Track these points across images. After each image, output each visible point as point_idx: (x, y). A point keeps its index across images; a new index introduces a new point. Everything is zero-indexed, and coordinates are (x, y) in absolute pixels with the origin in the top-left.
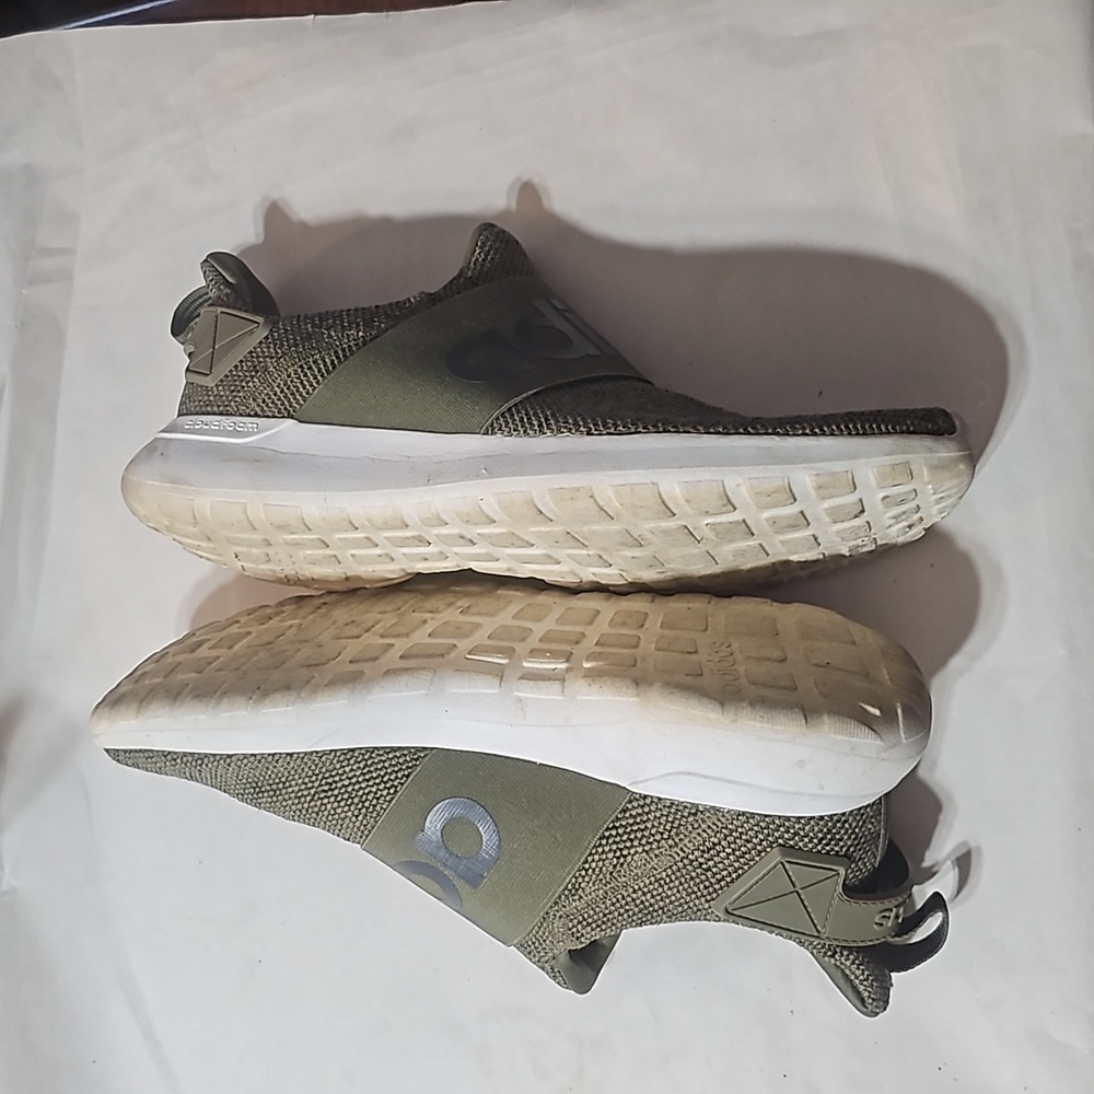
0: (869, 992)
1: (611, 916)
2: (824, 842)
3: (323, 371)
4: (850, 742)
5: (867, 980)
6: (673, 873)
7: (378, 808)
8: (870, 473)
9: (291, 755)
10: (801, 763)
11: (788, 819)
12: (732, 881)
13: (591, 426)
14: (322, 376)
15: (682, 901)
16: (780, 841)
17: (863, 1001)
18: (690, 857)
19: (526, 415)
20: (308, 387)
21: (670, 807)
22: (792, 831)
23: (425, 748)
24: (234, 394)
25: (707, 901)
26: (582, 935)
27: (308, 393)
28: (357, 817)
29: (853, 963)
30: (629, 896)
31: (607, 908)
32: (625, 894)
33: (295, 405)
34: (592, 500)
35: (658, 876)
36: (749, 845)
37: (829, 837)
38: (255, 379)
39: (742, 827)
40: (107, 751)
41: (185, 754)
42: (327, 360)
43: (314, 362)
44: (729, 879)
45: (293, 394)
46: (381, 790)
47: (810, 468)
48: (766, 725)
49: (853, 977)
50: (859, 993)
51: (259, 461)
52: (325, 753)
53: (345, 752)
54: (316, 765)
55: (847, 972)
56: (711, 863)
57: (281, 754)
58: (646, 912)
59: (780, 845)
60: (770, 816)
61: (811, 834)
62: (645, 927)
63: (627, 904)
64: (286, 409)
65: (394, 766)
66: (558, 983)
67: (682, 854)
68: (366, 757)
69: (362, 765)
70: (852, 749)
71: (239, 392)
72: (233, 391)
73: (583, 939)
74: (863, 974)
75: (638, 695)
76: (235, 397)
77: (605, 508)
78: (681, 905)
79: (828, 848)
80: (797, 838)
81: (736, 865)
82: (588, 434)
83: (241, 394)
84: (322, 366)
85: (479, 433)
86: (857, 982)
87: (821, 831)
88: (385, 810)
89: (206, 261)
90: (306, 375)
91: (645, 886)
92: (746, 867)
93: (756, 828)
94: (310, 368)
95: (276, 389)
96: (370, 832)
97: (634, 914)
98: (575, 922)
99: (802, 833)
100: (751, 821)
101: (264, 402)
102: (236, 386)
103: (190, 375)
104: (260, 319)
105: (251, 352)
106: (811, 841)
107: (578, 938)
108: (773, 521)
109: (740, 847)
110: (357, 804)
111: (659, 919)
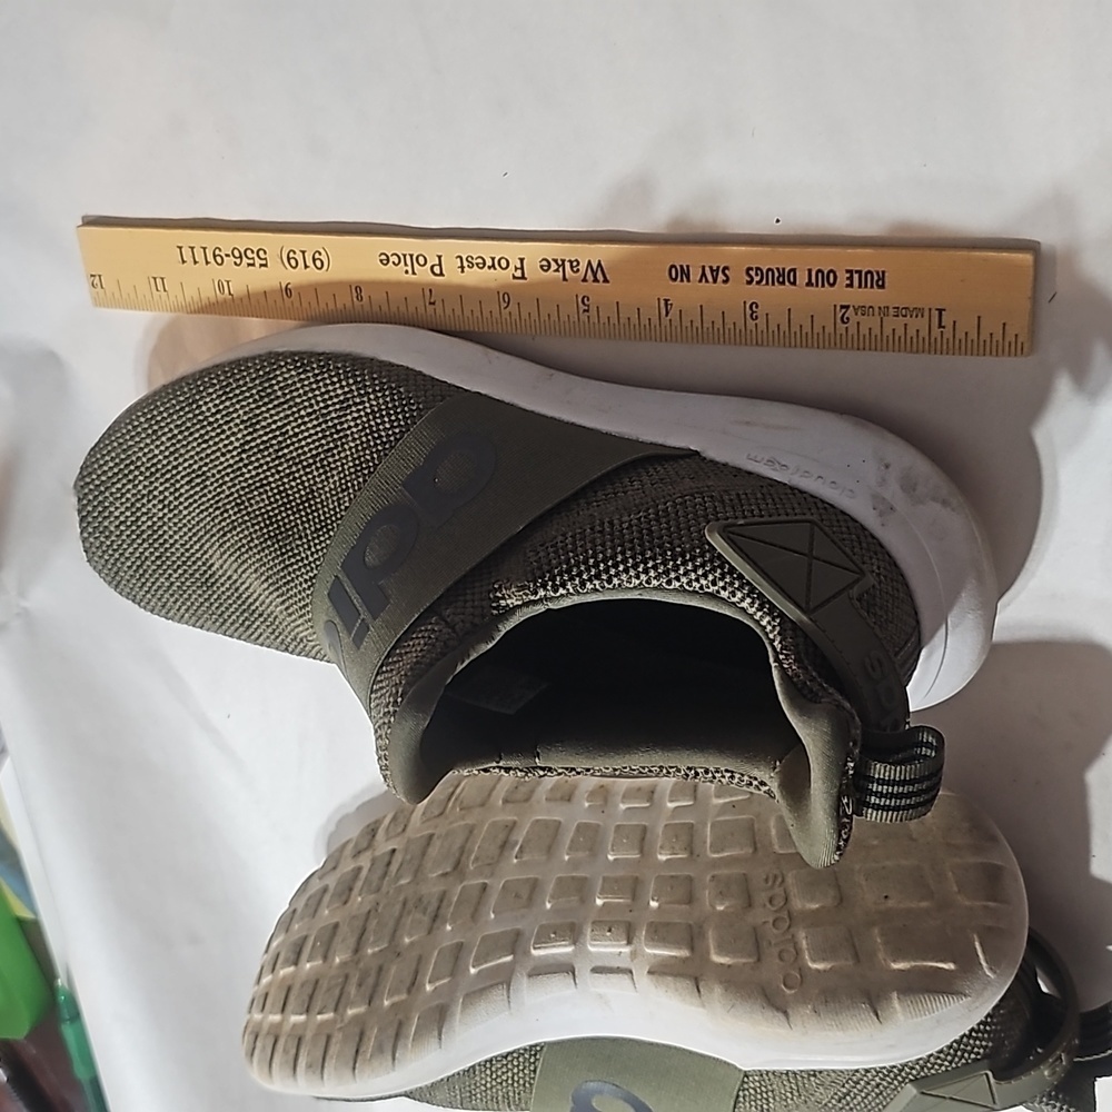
4: (931, 1018)
7: (523, 1100)
18: (828, 1105)
22: (917, 1066)
36: (881, 1087)
46: (517, 1088)
53: (466, 1070)
56: (851, 1105)
59: (911, 1080)
65: (518, 1066)
69: (488, 1073)
70: (938, 1021)
80: (925, 1070)
99: (929, 1065)
109: (871, 1090)
110: (503, 1101)
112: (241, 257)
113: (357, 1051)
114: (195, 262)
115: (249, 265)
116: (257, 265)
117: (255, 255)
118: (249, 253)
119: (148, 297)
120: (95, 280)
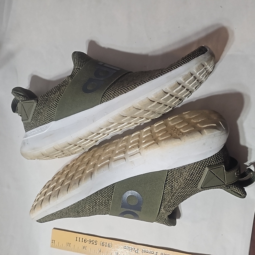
0: (241, 192)
1: (175, 202)
2: (217, 161)
3: (55, 106)
4: (213, 134)
5: (239, 190)
6: (185, 185)
7: (109, 203)
8: (194, 70)
9: (83, 200)
10: (204, 144)
11: (206, 159)
12: (200, 180)
13: (125, 91)
14: (55, 108)
15: (190, 190)
16: (207, 165)
17: (241, 195)
18: (188, 179)
19: (108, 95)
20: (53, 112)
21: (178, 169)
22: (208, 162)
23: (114, 184)
24: (37, 121)
25: (196, 188)
26: (170, 210)
27: (54, 113)
28: (105, 207)
29: (234, 188)
30: (177, 195)
31: (173, 201)
32: (176, 195)
33: (52, 117)
34: (134, 108)
35: (182, 187)
36: (200, 170)
37: (217, 159)
38: (40, 116)
39: (197, 166)
40: (37, 221)
41: (57, 212)
42: (54, 103)
43: (52, 105)
44: (199, 180)
45: (50, 115)
46: (108, 198)
47: (180, 76)
48: (192, 139)
49: (235, 191)
50: (239, 194)
51: (51, 135)
52: (91, 196)
53: (95, 193)
54: (90, 200)
55: (234, 190)
56: (193, 178)
57: (80, 201)
58: (183, 197)
59: (207, 166)
60: (202, 160)
61: (213, 161)
62: (184, 201)
63: (177, 197)
64: (51, 119)
65: (109, 191)
66: (168, 226)
67: (186, 179)
68: (101, 192)
69: (101, 195)
70: (214, 135)
71: (37, 120)
72: (36, 121)
73: (170, 211)
74: (238, 189)
75: (159, 146)
76: (37, 122)
77: (138, 108)
78: (190, 192)
79: (218, 162)
80: (210, 163)
81: (199, 176)
82: (125, 93)
83: (38, 121)
84: (54, 105)
85: (99, 104)
86: (237, 192)
87: (215, 159)
88: (111, 203)
89: (12, 92)
90: (51, 109)
91: (180, 191)
92: (201, 175)
93: (200, 165)
94: (51, 107)
95: (46, 116)
96: (109, 210)
97: (180, 199)
98: (167, 208)
99: (211, 161)
100: (198, 164)
101: (45, 120)
102: (36, 119)
103: (24, 121)
104: (33, 101)
105: (35, 110)
106: (214, 162)
107: (169, 211)
108: (176, 91)
109: (198, 171)
110: (104, 204)
111: (186, 198)
112: (91, 242)
113: (68, 187)
114: (79, 241)
115: (92, 244)
116: (94, 244)
117: (94, 242)
118: (93, 241)
119: (65, 247)
120: (53, 241)
